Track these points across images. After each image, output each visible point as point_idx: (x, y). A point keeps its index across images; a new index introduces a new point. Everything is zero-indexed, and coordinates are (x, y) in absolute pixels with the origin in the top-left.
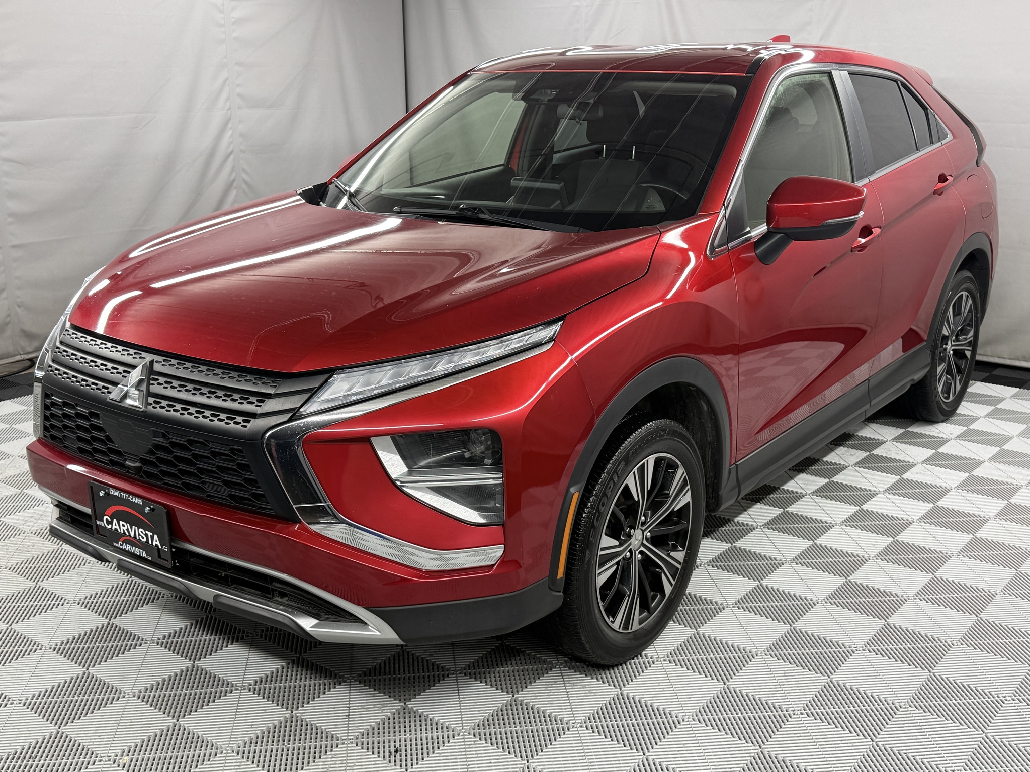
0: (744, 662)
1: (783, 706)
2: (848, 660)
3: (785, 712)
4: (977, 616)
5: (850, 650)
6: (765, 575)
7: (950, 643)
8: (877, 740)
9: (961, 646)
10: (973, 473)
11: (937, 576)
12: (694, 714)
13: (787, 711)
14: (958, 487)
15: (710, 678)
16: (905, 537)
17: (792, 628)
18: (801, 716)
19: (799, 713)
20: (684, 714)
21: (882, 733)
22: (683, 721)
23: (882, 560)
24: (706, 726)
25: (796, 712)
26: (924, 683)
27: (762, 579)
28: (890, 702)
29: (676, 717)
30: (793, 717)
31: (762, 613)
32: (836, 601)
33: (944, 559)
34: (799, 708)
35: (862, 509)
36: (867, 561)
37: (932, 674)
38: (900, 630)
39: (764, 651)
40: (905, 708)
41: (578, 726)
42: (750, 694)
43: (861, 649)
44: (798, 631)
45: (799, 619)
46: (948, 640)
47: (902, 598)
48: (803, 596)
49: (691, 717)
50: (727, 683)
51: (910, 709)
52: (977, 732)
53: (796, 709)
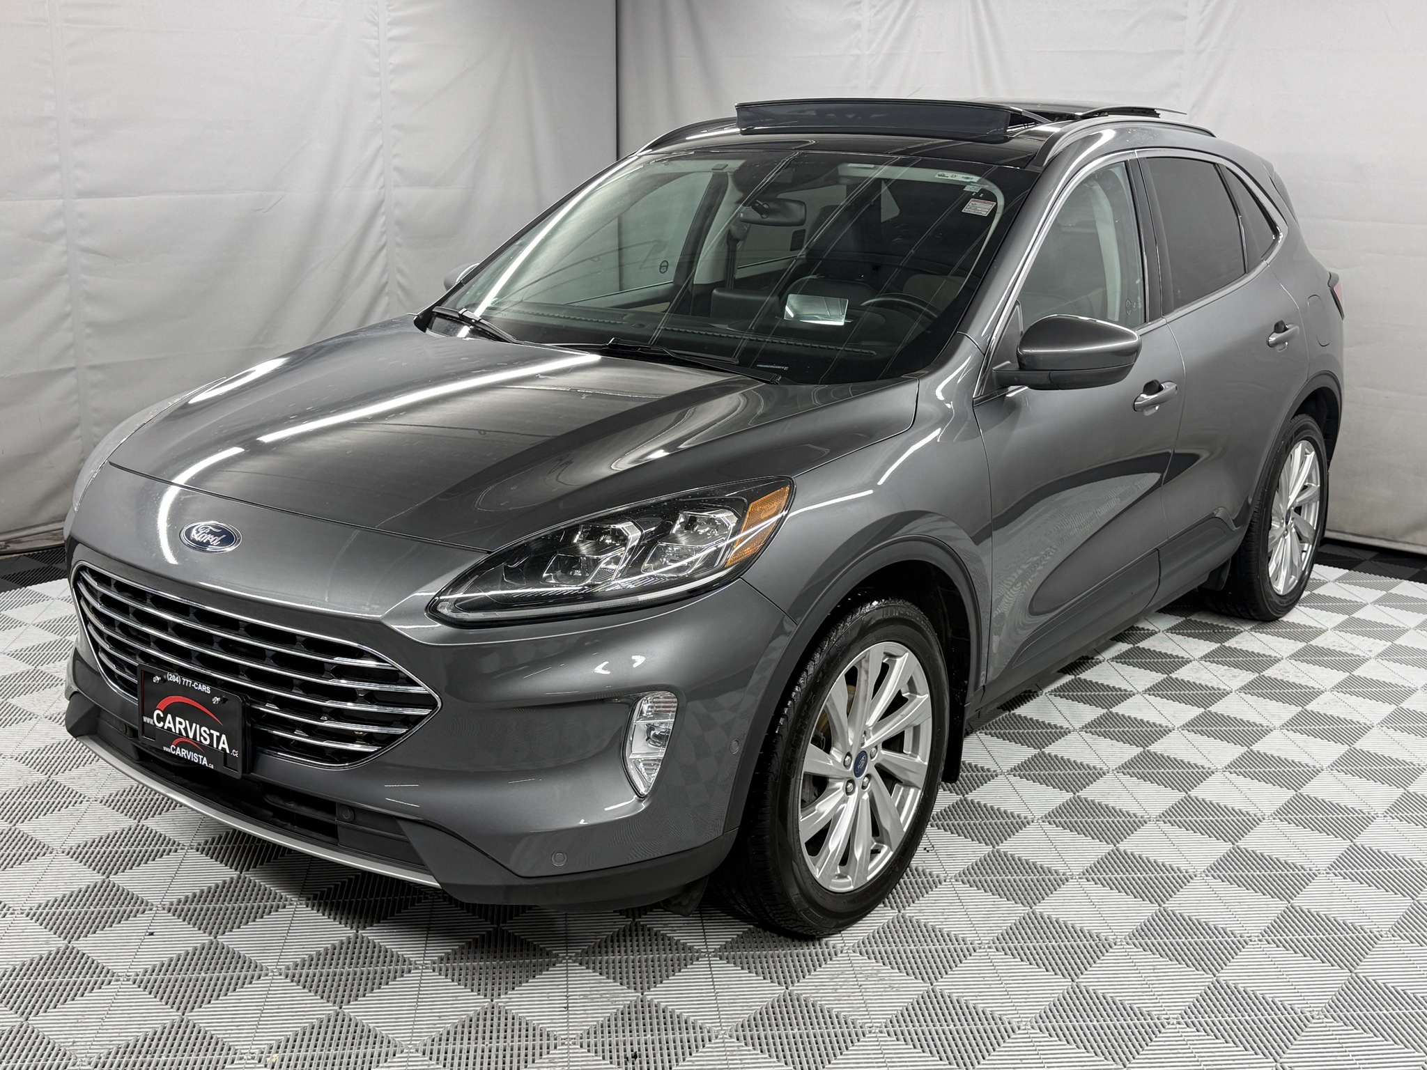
0: (1099, 953)
1: (1154, 1013)
2: (1240, 953)
3: (1156, 1021)
4: (1413, 899)
5: (1241, 940)
6: (1122, 836)
7: (1377, 934)
8: (1282, 1060)
9: (1393, 938)
10: (1402, 705)
11: (1357, 844)
12: (1034, 1020)
13: (1158, 1019)
14: (1382, 723)
15: (1053, 973)
16: (1312, 789)
17: (1162, 909)
18: (1178, 1026)
19: (1175, 1021)
20: (1020, 1020)
21: (1289, 1051)
22: (1019, 1029)
23: (1282, 821)
24: (1050, 1035)
25: (1172, 1021)
26: (1344, 986)
27: (1118, 843)
28: (1299, 1011)
29: (1009, 1023)
30: (1168, 1027)
31: (1120, 887)
32: (1220, 874)
33: (1366, 820)
34: (1175, 1016)
35: (1251, 750)
36: (1260, 821)
37: (1354, 975)
38: (1309, 914)
39: (1125, 939)
40: (1319, 1019)
41: (877, 1031)
42: (1108, 996)
43: (1256, 939)
44: (1171, 913)
45: (1171, 897)
46: (1374, 930)
47: (1311, 872)
48: (1174, 866)
49: (1029, 1023)
50: (1077, 980)
51: (1326, 1020)
52: (1417, 1054)
53: (1171, 1016)
